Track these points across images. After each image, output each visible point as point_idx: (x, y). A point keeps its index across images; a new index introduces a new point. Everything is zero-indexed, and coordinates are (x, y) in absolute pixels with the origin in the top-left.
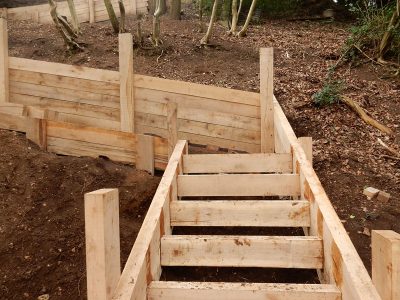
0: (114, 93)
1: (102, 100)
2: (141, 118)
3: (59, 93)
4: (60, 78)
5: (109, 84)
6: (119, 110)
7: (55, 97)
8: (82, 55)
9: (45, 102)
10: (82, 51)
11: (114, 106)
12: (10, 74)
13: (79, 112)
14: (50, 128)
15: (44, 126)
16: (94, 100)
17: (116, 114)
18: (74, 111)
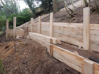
0: (81, 32)
1: (77, 35)
2: (93, 43)
3: (64, 32)
4: (64, 27)
5: (80, 28)
6: (83, 39)
7: (63, 33)
8: (74, 18)
9: (60, 35)
10: (75, 16)
11: (81, 37)
12: (53, 27)
13: (69, 39)
14: (54, 48)
15: (52, 48)
16: (74, 35)
17: (82, 40)
18: (68, 38)
